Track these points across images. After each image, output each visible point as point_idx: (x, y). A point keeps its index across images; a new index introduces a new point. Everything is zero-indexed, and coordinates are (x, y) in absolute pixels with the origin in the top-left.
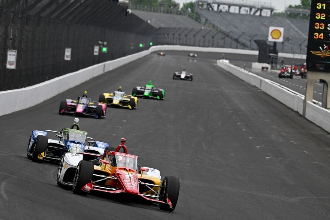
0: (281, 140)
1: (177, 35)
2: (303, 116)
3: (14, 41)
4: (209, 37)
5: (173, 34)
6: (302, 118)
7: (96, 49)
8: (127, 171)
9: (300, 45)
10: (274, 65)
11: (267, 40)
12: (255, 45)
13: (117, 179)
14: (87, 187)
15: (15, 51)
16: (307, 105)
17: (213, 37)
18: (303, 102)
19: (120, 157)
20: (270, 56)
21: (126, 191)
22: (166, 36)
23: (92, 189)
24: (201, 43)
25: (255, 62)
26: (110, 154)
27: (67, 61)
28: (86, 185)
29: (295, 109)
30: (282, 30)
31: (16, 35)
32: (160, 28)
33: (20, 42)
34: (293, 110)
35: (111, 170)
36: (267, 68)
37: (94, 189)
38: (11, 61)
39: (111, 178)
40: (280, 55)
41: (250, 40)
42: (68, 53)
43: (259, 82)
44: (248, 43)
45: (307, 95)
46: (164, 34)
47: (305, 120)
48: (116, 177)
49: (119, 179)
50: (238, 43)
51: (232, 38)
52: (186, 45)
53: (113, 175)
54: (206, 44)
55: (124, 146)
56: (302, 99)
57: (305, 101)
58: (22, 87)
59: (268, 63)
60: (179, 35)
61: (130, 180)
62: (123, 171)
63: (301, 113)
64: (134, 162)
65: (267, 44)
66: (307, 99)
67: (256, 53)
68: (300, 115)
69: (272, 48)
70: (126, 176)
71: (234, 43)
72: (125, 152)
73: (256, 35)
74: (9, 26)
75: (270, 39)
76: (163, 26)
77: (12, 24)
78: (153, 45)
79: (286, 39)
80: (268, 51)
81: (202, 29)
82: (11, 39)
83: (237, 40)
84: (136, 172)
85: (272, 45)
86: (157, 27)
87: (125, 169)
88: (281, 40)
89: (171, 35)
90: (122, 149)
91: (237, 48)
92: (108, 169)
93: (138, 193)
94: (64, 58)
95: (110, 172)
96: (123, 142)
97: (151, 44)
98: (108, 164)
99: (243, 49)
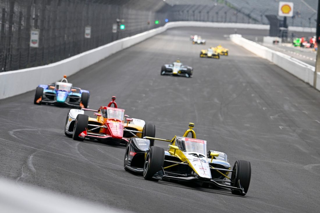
0: (293, 110)
1: (191, 12)
2: (314, 87)
3: (36, 21)
4: (221, 13)
5: (188, 11)
6: (313, 89)
7: (115, 27)
8: (115, 121)
9: (310, 19)
10: (285, 38)
11: (278, 14)
12: (266, 20)
13: (107, 128)
14: (83, 134)
15: (38, 31)
16: (318, 76)
17: (226, 13)
18: (313, 73)
19: (111, 111)
20: (280, 30)
21: (113, 136)
22: (181, 13)
23: (86, 135)
24: (215, 19)
25: (266, 36)
26: (103, 109)
27: (88, 39)
28: (83, 133)
29: (306, 81)
30: (291, 5)
31: (39, 14)
32: (175, 6)
33: (42, 21)
34: (303, 82)
35: (103, 121)
36: (278, 42)
37: (88, 135)
38: (34, 40)
39: (102, 126)
40: (291, 29)
41: (261, 16)
42: (88, 31)
43: (271, 55)
44: (259, 18)
45: (317, 66)
46: (179, 11)
47: (316, 91)
48: (106, 126)
49: (108, 128)
50: (250, 18)
51: (244, 13)
52: (200, 21)
53: (105, 124)
54: (219, 19)
55: (114, 102)
56: (312, 71)
57: (315, 73)
58: (44, 64)
59: (279, 37)
60: (194, 12)
61: (116, 128)
62: (111, 121)
63: (312, 84)
64: (122, 114)
65: (277, 19)
66: (317, 70)
67: (268, 27)
68: (311, 86)
69: (282, 23)
70: (114, 125)
71: (246, 18)
72: (116, 106)
73: (268, 9)
74: (32, 7)
75: (281, 14)
76: (177, 3)
77: (34, 5)
78: (169, 21)
79: (296, 14)
80: (278, 25)
81: (214, 6)
82: (34, 19)
83: (249, 16)
84: (123, 122)
85: (282, 19)
86: (172, 5)
87: (113, 120)
88: (291, 14)
89: (185, 12)
90: (113, 105)
91: (249, 23)
92: (101, 120)
93: (121, 138)
94: (84, 36)
95: (102, 123)
96: (114, 99)
97: (167, 20)
98: (101, 116)
99: (255, 23)
